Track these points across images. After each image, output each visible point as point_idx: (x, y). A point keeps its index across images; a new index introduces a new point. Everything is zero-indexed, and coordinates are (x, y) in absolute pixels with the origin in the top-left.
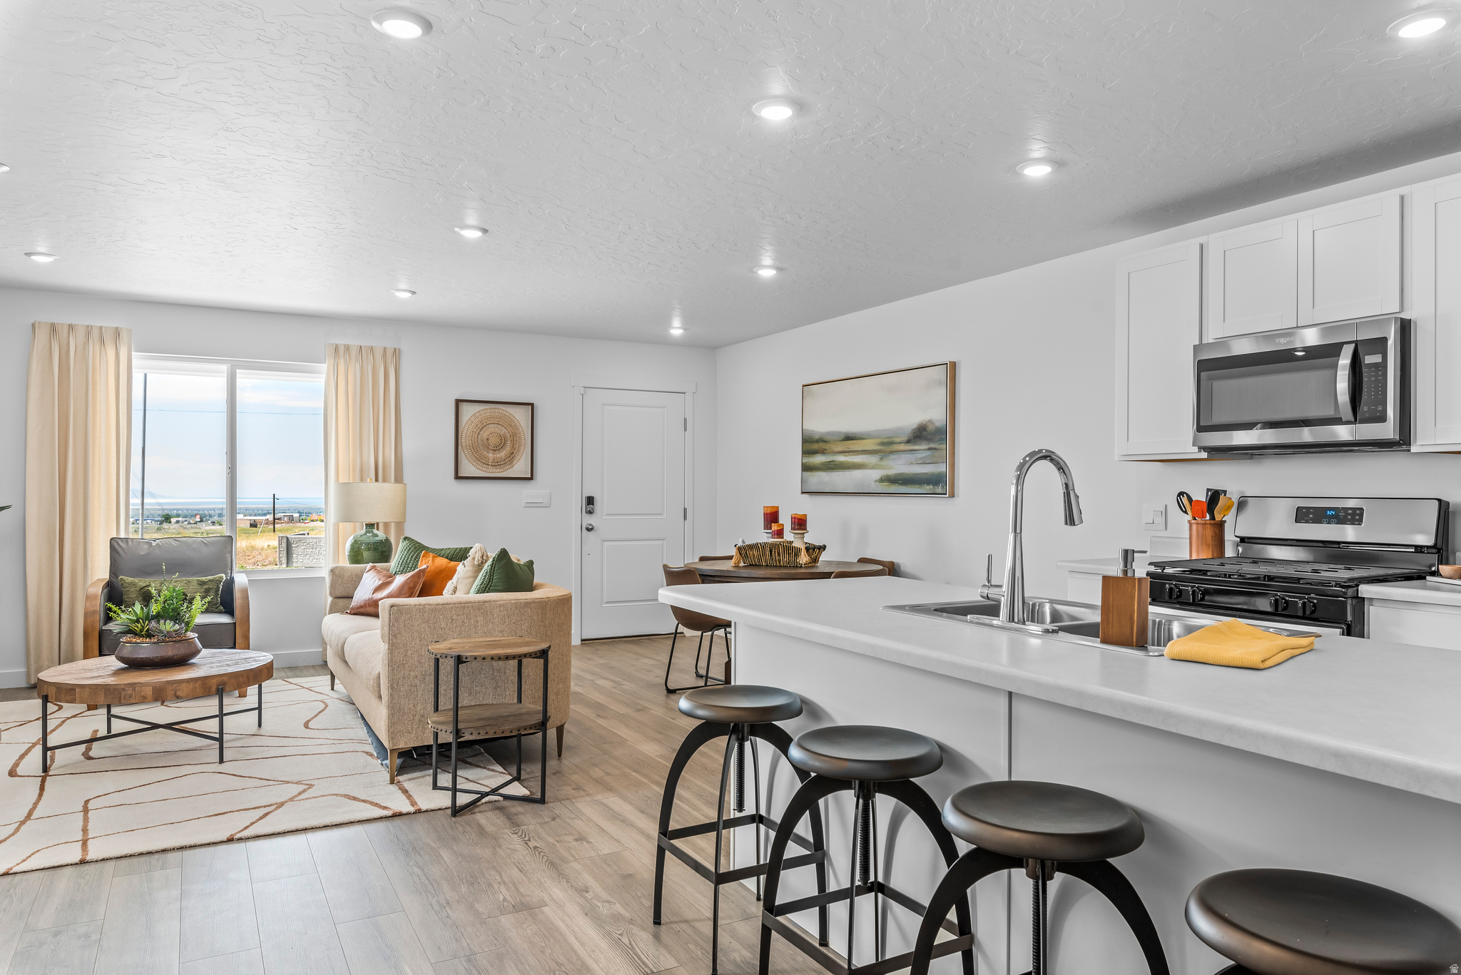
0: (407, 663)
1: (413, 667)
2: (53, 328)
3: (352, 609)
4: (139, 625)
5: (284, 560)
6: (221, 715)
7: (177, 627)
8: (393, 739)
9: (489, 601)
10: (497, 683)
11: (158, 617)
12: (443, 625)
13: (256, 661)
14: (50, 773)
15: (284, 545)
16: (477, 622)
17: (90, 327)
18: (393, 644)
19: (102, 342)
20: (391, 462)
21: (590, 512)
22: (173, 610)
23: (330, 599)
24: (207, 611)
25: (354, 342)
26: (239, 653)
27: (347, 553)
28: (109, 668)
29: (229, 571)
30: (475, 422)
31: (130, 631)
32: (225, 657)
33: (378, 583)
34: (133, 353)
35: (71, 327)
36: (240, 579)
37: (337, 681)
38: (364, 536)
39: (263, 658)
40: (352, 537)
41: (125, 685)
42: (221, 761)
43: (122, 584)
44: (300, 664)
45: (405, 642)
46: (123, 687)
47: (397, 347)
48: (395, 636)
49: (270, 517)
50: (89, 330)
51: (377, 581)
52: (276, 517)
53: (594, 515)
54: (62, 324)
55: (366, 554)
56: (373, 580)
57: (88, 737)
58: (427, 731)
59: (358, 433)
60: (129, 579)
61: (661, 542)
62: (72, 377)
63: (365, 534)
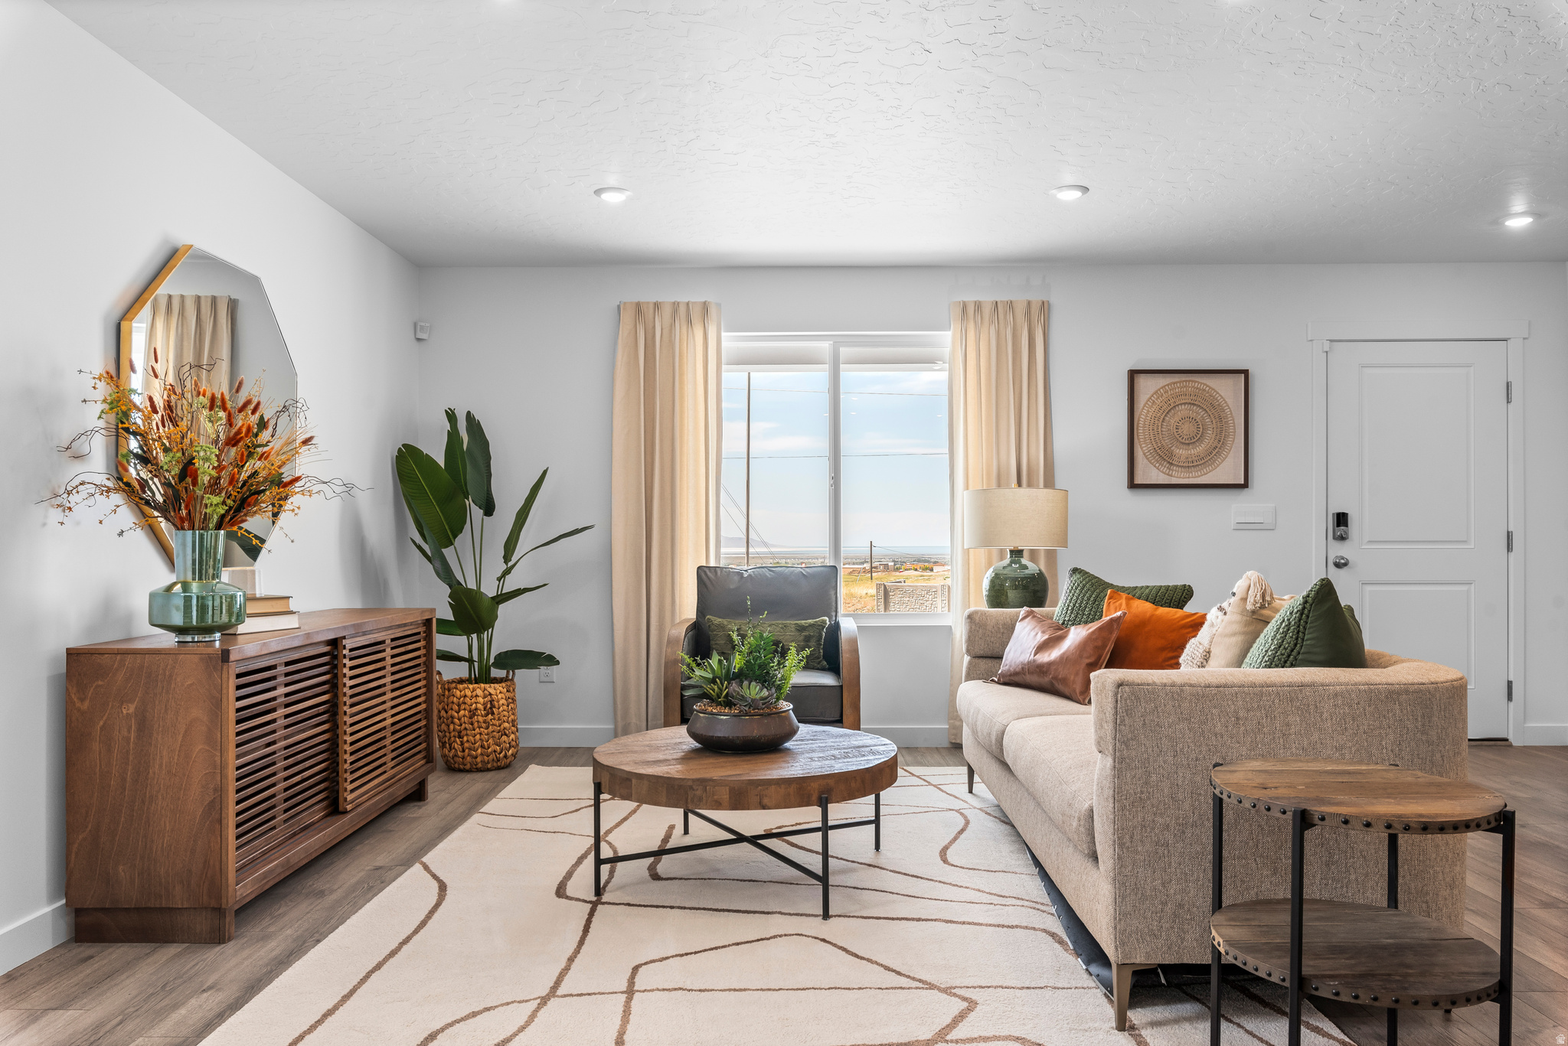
0: (1149, 798)
1: (1161, 806)
2: (639, 308)
3: (1003, 675)
4: (716, 687)
5: (882, 607)
6: (825, 829)
7: (765, 693)
8: (1123, 944)
9: (1312, 685)
10: (1331, 855)
11: (740, 676)
12: (1219, 728)
13: (874, 753)
14: (605, 898)
15: (882, 592)
16: (1288, 725)
17: (676, 303)
18: (1122, 760)
19: (690, 322)
20: (1038, 464)
21: (1342, 538)
22: (760, 666)
23: (967, 659)
24: (808, 667)
25: (987, 298)
26: (849, 736)
27: (985, 593)
28: (680, 747)
29: (834, 614)
30: (1158, 402)
31: (705, 696)
32: (830, 742)
33: (1041, 637)
34: (723, 334)
35: (657, 306)
36: (848, 626)
37: (976, 778)
38: (1009, 568)
39: (883, 749)
40: (991, 570)
41: (694, 780)
42: (826, 915)
43: (709, 626)
44: (921, 744)
45: (1145, 756)
46: (690, 783)
47: (1044, 300)
48: (1126, 743)
49: (867, 566)
50: (675, 306)
51: (1040, 634)
52: (873, 565)
53: (1347, 542)
54: (648, 303)
55: (1012, 595)
56: (1033, 633)
57: (654, 846)
58: (1187, 937)
59: (994, 425)
60: (717, 620)
61: (1464, 588)
62: (658, 370)
63: (1010, 565)
